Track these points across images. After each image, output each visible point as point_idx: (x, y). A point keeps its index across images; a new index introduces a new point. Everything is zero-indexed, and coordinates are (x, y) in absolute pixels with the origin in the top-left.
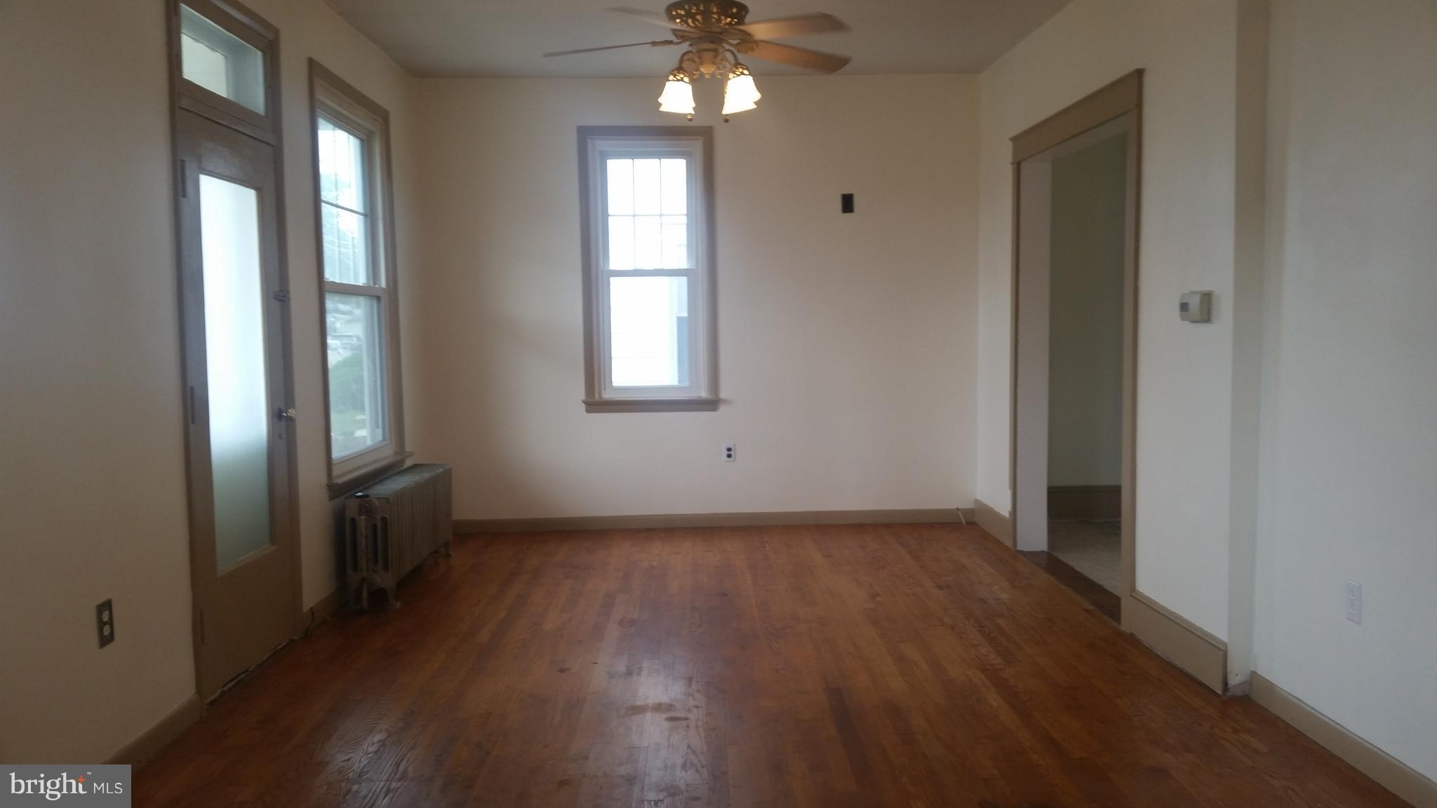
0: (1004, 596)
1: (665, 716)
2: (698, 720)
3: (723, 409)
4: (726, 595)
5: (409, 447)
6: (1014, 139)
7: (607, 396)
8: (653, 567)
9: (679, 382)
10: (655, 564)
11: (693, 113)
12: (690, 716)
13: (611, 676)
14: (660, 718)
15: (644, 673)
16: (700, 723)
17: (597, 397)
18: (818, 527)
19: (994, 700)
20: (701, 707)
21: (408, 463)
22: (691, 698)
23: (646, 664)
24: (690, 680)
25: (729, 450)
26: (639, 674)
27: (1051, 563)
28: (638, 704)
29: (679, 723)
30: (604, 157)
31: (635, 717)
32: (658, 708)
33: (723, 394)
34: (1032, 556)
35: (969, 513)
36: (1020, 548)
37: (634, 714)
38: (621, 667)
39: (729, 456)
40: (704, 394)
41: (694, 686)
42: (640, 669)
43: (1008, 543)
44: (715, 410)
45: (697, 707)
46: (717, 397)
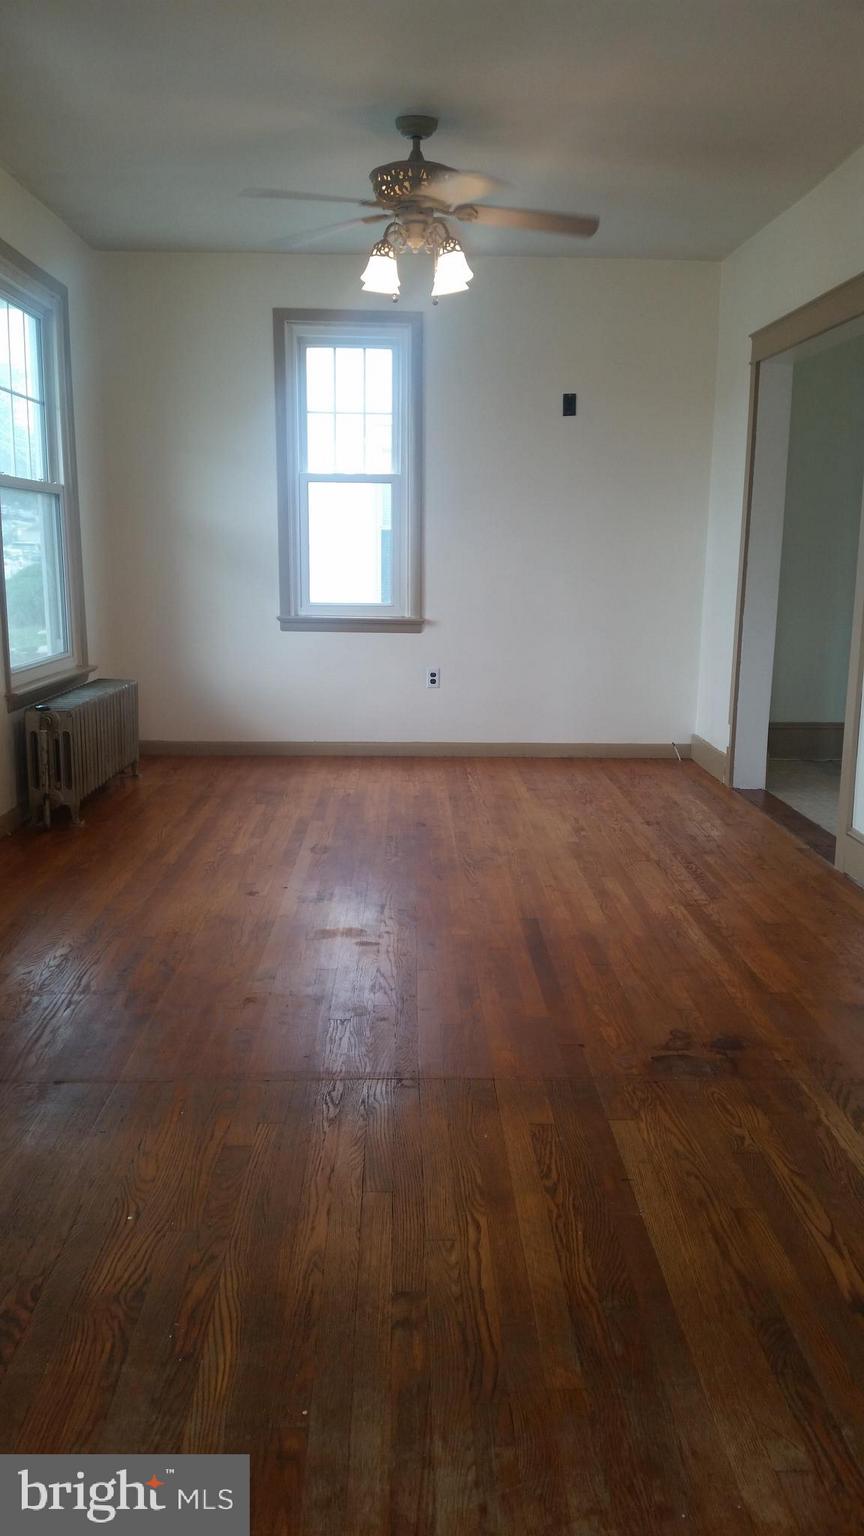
0: (715, 833)
1: (354, 941)
2: (389, 946)
3: (427, 630)
4: (424, 825)
5: (92, 662)
6: (754, 336)
7: (303, 613)
8: (349, 795)
9: (383, 600)
10: (352, 792)
11: (398, 293)
12: (380, 941)
13: (302, 900)
14: (350, 942)
15: (335, 899)
16: (390, 949)
17: (293, 614)
18: (525, 759)
19: (695, 933)
20: (393, 933)
21: (92, 677)
22: (383, 924)
23: (337, 891)
24: (383, 907)
25: (433, 675)
26: (330, 899)
27: (768, 802)
28: (328, 928)
29: (368, 948)
30: (303, 344)
31: (324, 941)
32: (349, 932)
33: (428, 615)
34: (748, 794)
35: (686, 749)
36: (735, 786)
37: (324, 938)
38: (312, 894)
39: (433, 682)
40: (407, 614)
41: (386, 911)
42: (332, 894)
43: (724, 780)
44: (419, 632)
45: (388, 932)
46: (421, 617)
